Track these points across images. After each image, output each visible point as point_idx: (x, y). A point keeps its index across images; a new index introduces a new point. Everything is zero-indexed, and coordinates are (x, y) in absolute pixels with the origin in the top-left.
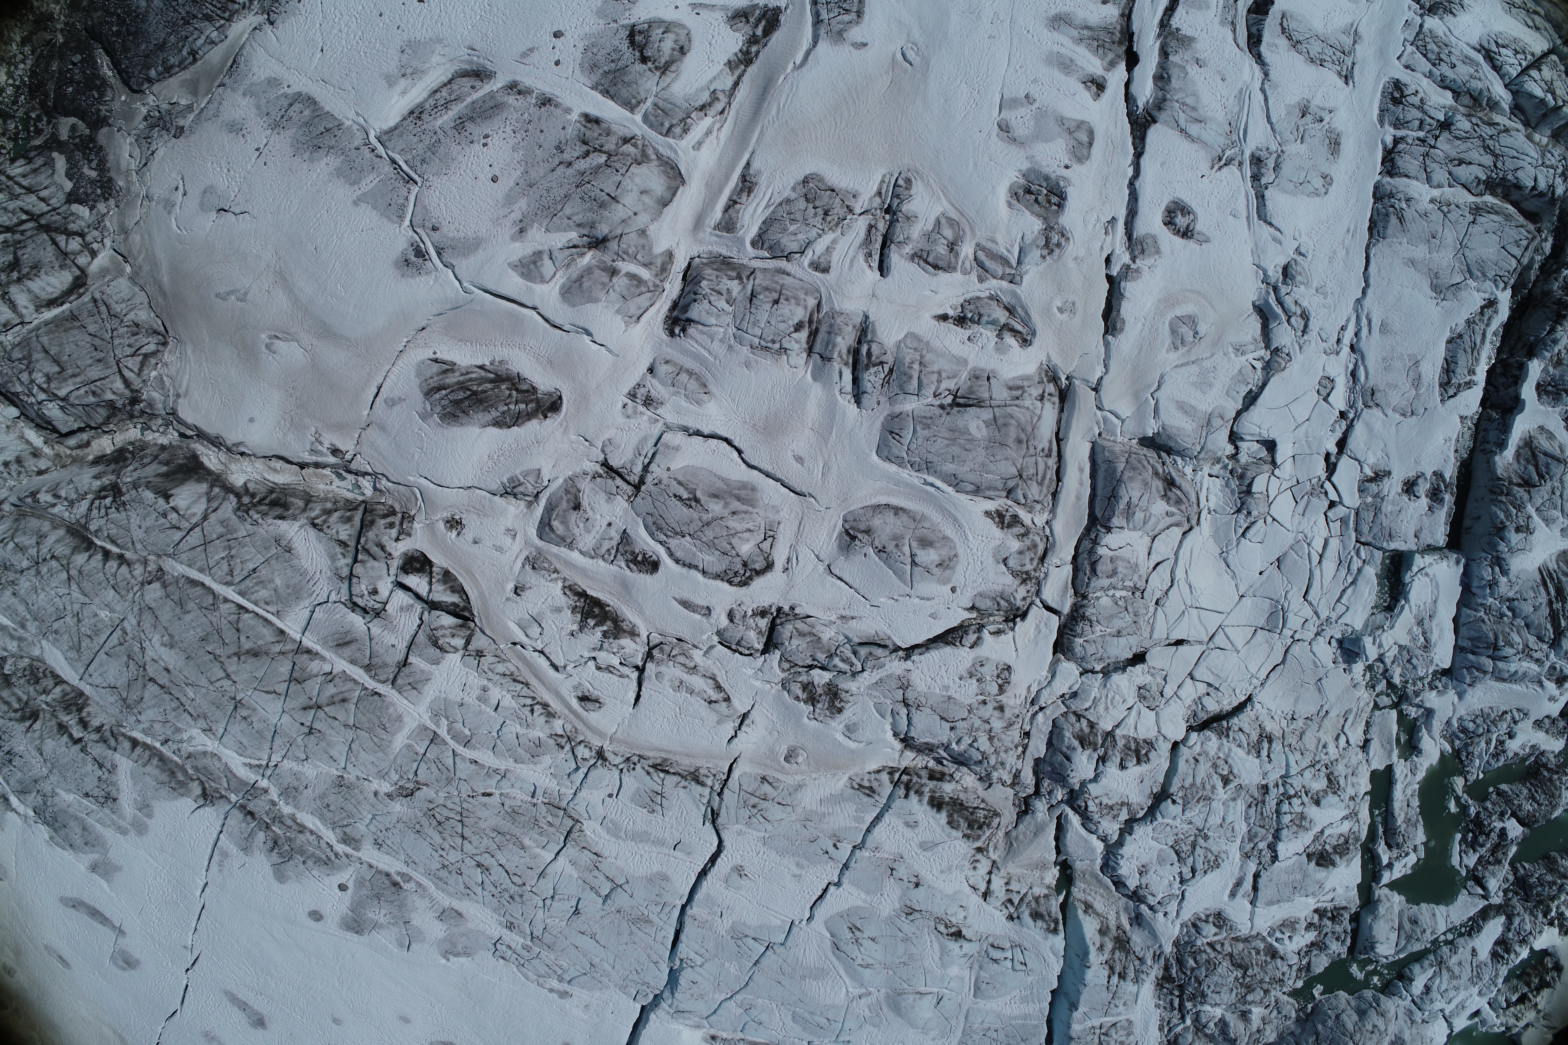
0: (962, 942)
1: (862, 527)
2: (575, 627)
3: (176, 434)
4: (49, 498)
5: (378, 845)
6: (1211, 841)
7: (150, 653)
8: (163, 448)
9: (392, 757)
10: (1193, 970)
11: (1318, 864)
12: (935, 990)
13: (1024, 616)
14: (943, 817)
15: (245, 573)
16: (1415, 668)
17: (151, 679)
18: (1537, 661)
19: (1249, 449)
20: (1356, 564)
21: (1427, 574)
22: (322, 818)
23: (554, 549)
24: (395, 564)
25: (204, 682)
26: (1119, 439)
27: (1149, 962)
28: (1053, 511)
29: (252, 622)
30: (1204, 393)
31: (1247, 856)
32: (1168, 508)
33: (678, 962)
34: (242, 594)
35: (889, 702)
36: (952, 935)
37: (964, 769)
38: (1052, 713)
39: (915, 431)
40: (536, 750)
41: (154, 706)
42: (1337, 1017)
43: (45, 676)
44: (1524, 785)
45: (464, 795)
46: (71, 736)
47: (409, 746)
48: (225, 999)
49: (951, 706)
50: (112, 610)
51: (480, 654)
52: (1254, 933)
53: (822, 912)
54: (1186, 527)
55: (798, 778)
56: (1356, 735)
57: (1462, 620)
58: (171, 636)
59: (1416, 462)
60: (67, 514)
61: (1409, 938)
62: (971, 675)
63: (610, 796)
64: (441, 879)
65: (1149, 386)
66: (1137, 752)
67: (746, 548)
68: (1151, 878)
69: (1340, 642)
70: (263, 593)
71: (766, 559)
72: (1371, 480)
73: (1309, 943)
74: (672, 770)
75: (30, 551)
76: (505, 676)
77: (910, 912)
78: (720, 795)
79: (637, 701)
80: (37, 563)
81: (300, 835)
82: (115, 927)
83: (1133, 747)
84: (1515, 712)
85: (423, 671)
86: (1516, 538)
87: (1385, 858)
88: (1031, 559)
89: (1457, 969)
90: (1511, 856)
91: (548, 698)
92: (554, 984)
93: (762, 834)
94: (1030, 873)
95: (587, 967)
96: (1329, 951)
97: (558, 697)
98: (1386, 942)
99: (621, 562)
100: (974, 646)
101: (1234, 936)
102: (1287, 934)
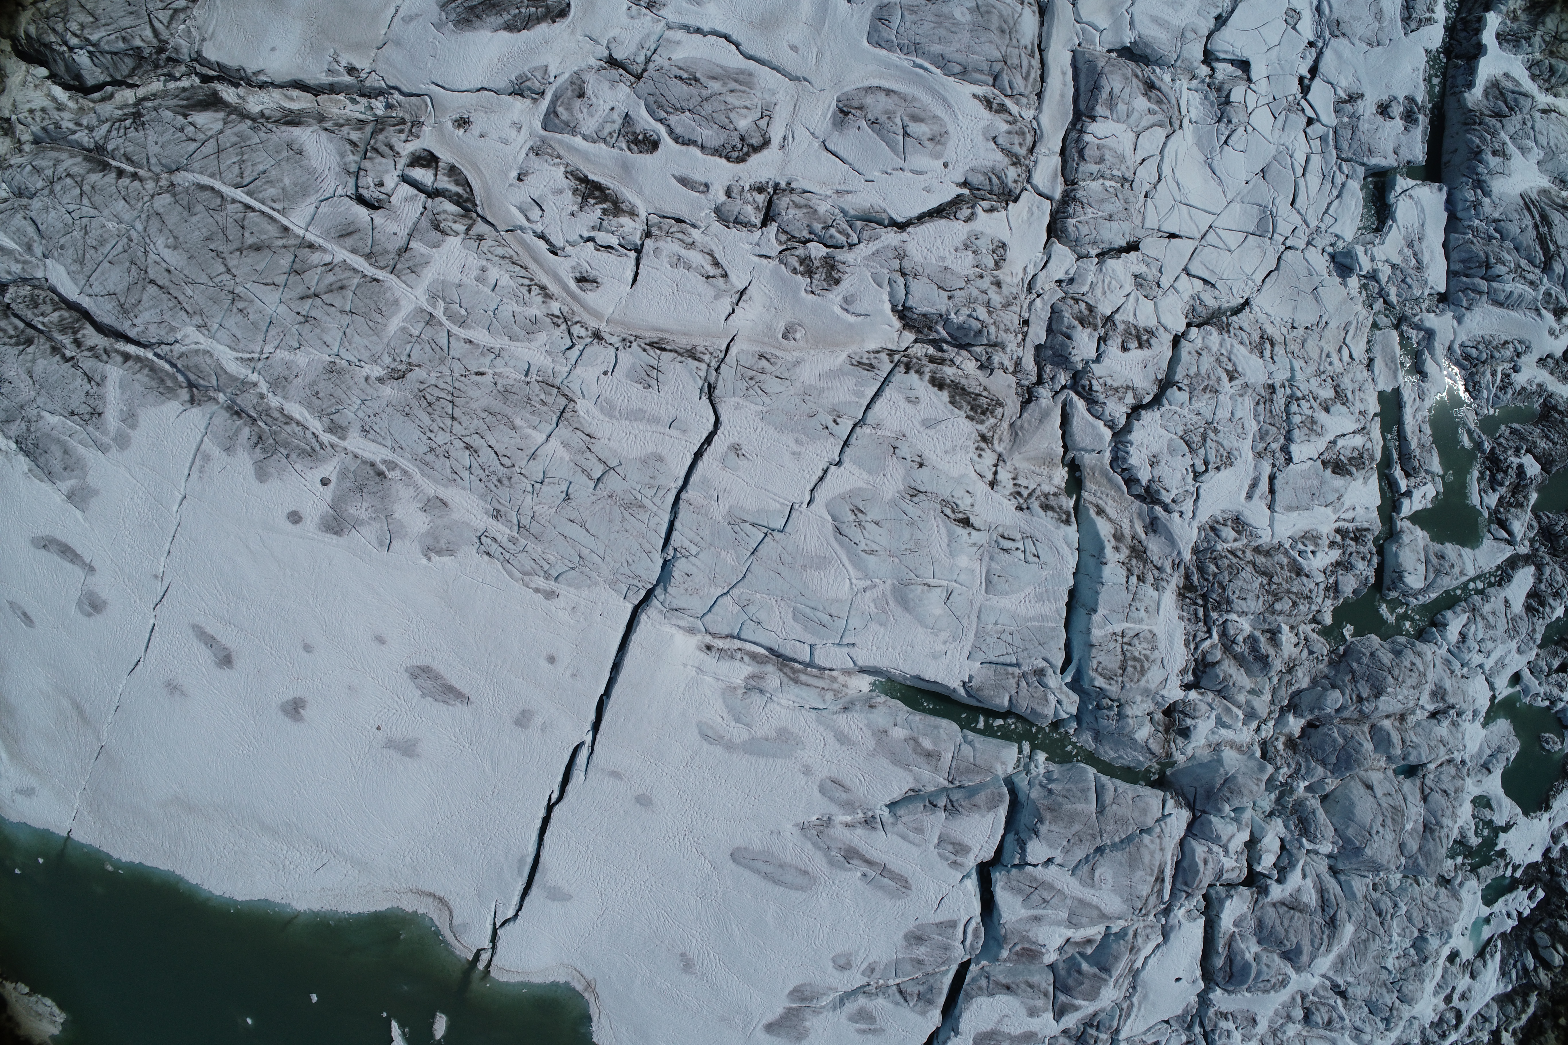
0: (970, 530)
1: (855, 104)
2: (576, 208)
3: (197, 80)
4: (71, 125)
5: (365, 431)
6: (1221, 434)
7: (152, 256)
8: (184, 90)
9: (386, 340)
10: (1215, 575)
11: (1334, 472)
12: (945, 583)
13: (1016, 201)
14: (945, 395)
15: (255, 174)
16: (1410, 287)
17: (152, 282)
18: (1531, 283)
19: (1224, 70)
20: (1340, 179)
21: (1411, 196)
22: (309, 406)
23: (559, 136)
24: (402, 162)
25: (204, 278)
26: (1098, 48)
27: (1169, 570)
28: (1039, 108)
29: (257, 220)
30: (1176, 11)
31: (1259, 455)
32: (1149, 105)
33: (671, 552)
34: (249, 194)
35: (886, 271)
36: (960, 521)
37: (964, 353)
38: (1050, 299)
39: (902, 16)
40: (532, 327)
41: (151, 308)
42: (1372, 654)
43: (45, 302)
44: (1536, 426)
45: (457, 375)
46: (63, 356)
47: (403, 329)
48: (192, 635)
50: (120, 222)
51: (480, 238)
52: (1275, 541)
53: (822, 494)
54: (1169, 129)
55: (796, 354)
56: (1359, 349)
57: (1452, 244)
58: (176, 238)
59: (1387, 87)
60: (87, 139)
61: (1437, 572)
62: (967, 247)
63: (605, 373)
64: (427, 464)
65: (1124, 3)
66: (1138, 338)
67: (744, 123)
68: (1162, 470)
69: (1333, 257)
70: (271, 192)
71: (763, 136)
72: (1345, 102)
73: (1334, 561)
74: (668, 347)
75: (46, 172)
76: (504, 257)
77: (915, 493)
78: (717, 370)
79: (635, 280)
80: (52, 183)
81: (286, 427)
82: (84, 563)
83: (1134, 332)
84: (1516, 342)
85: (422, 255)
86: (1494, 161)
87: (1403, 485)
88: (1020, 144)
89: (1491, 618)
90: (1532, 502)
91: (545, 280)
92: (540, 582)
93: (760, 408)
94: (1037, 470)
95: (576, 559)
96: (1356, 571)
97: (555, 277)
98: (1414, 572)
99: (622, 144)
100: (968, 220)
101: (1255, 543)
102: (1311, 548)
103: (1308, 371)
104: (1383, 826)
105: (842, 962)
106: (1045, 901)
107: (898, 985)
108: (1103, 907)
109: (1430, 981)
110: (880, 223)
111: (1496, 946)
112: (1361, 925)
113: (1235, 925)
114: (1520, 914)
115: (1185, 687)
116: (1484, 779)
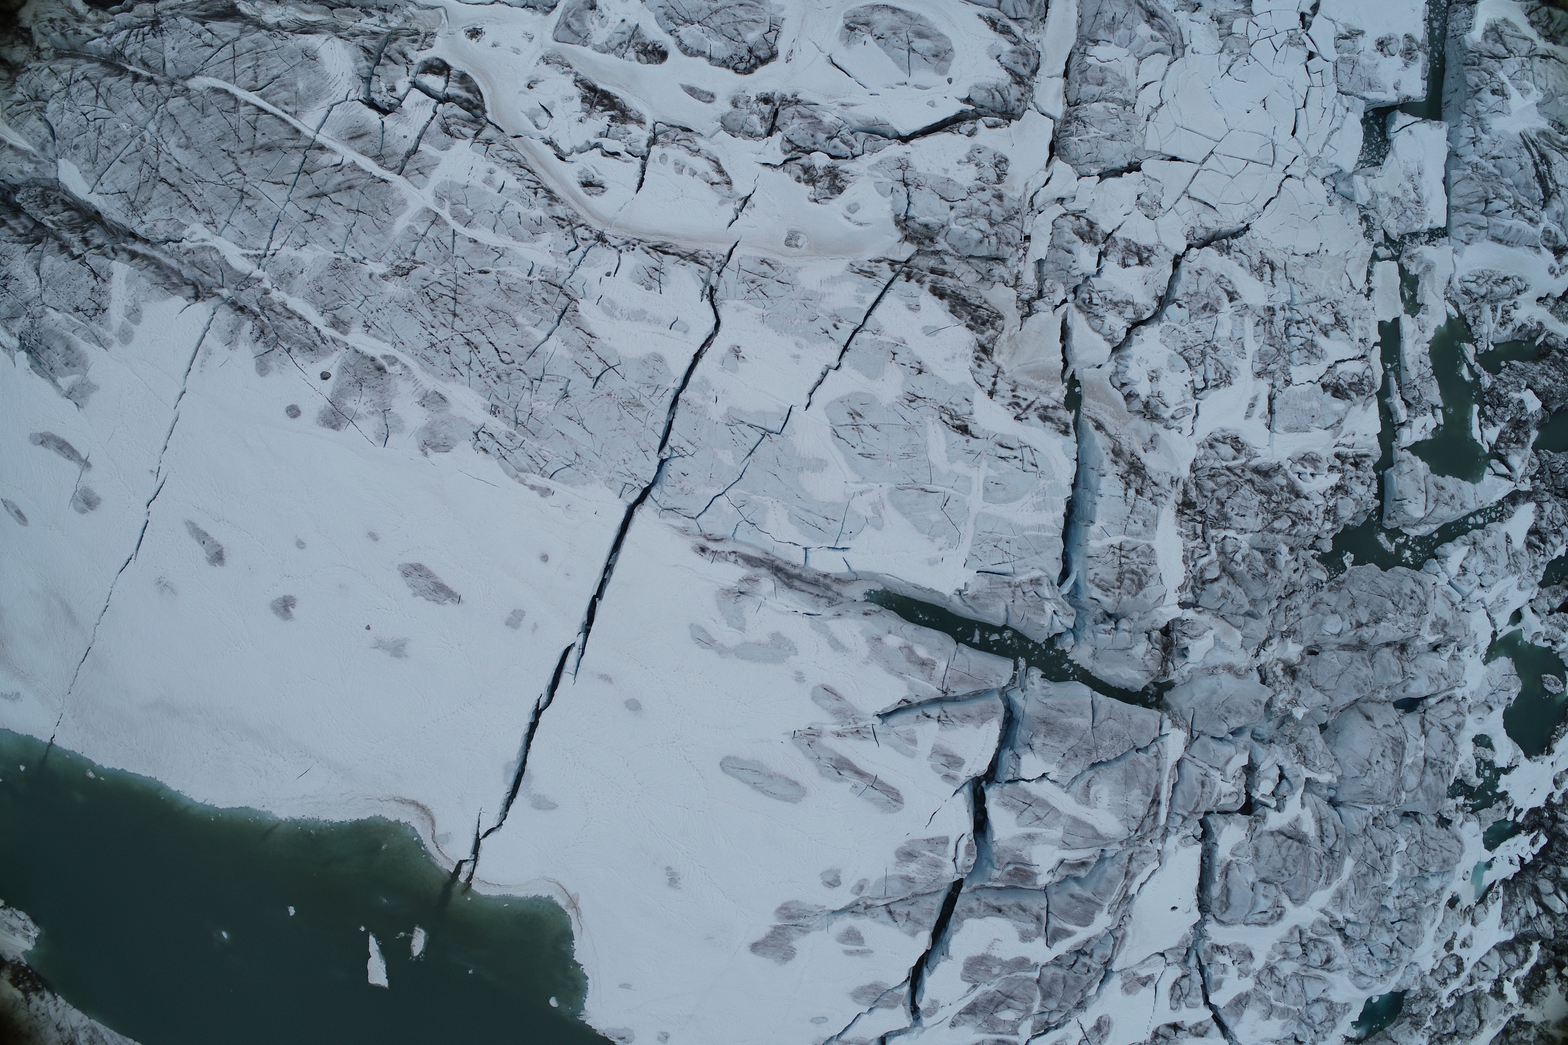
0: (969, 437)
1: (862, 20)
2: (583, 114)
4: (90, 31)
5: (367, 326)
6: (1220, 353)
7: (163, 156)
9: (391, 238)
10: (1213, 491)
11: (1334, 395)
12: (941, 489)
13: (1018, 118)
14: (945, 304)
15: (269, 78)
16: (1410, 220)
17: (162, 180)
18: (1531, 220)
20: (1340, 112)
21: (1410, 132)
22: (313, 301)
23: (570, 46)
24: (413, 69)
25: (213, 177)
27: (1167, 486)
29: (269, 121)
31: (1259, 375)
32: (1152, 32)
33: (668, 452)
34: (263, 97)
35: (889, 181)
36: (958, 428)
37: (965, 265)
38: (1051, 216)
40: (537, 228)
41: (160, 205)
43: (55, 203)
44: (1536, 363)
45: (460, 272)
46: (71, 254)
47: (410, 228)
48: (185, 531)
49: (950, 187)
50: (134, 123)
51: (489, 142)
52: (1274, 462)
53: (821, 397)
54: (1171, 56)
55: (798, 260)
56: (1359, 278)
57: (1452, 180)
58: (188, 138)
59: (1387, 24)
60: (105, 44)
61: (1437, 502)
62: (969, 160)
63: (608, 274)
64: (427, 359)
66: (1138, 254)
67: (752, 36)
68: (1162, 385)
70: (284, 95)
71: (771, 49)
72: (1347, 38)
73: (1333, 485)
74: (671, 251)
75: (64, 75)
76: (511, 161)
77: (913, 398)
78: (719, 274)
79: (640, 185)
80: (68, 85)
81: (288, 321)
82: (81, 459)
83: (1134, 250)
84: (1516, 279)
85: (432, 157)
86: (1492, 100)
87: (1402, 414)
88: (1024, 65)
89: (1492, 552)
90: (1533, 439)
91: (551, 184)
92: (535, 479)
93: (761, 311)
94: (1036, 383)
95: (572, 457)
96: (1356, 496)
97: (561, 181)
98: (1414, 501)
99: (631, 54)
100: (971, 134)
101: (1254, 463)
102: (1310, 470)
103: (1308, 296)
104: (1383, 756)
105: (830, 878)
106: (1039, 818)
107: (886, 905)
108: (1097, 826)
109: (1431, 924)
110: (884, 135)
111: (1497, 893)
112: (1361, 860)
113: (1233, 854)
114: (1522, 860)
115: (1183, 605)
116: (1485, 717)
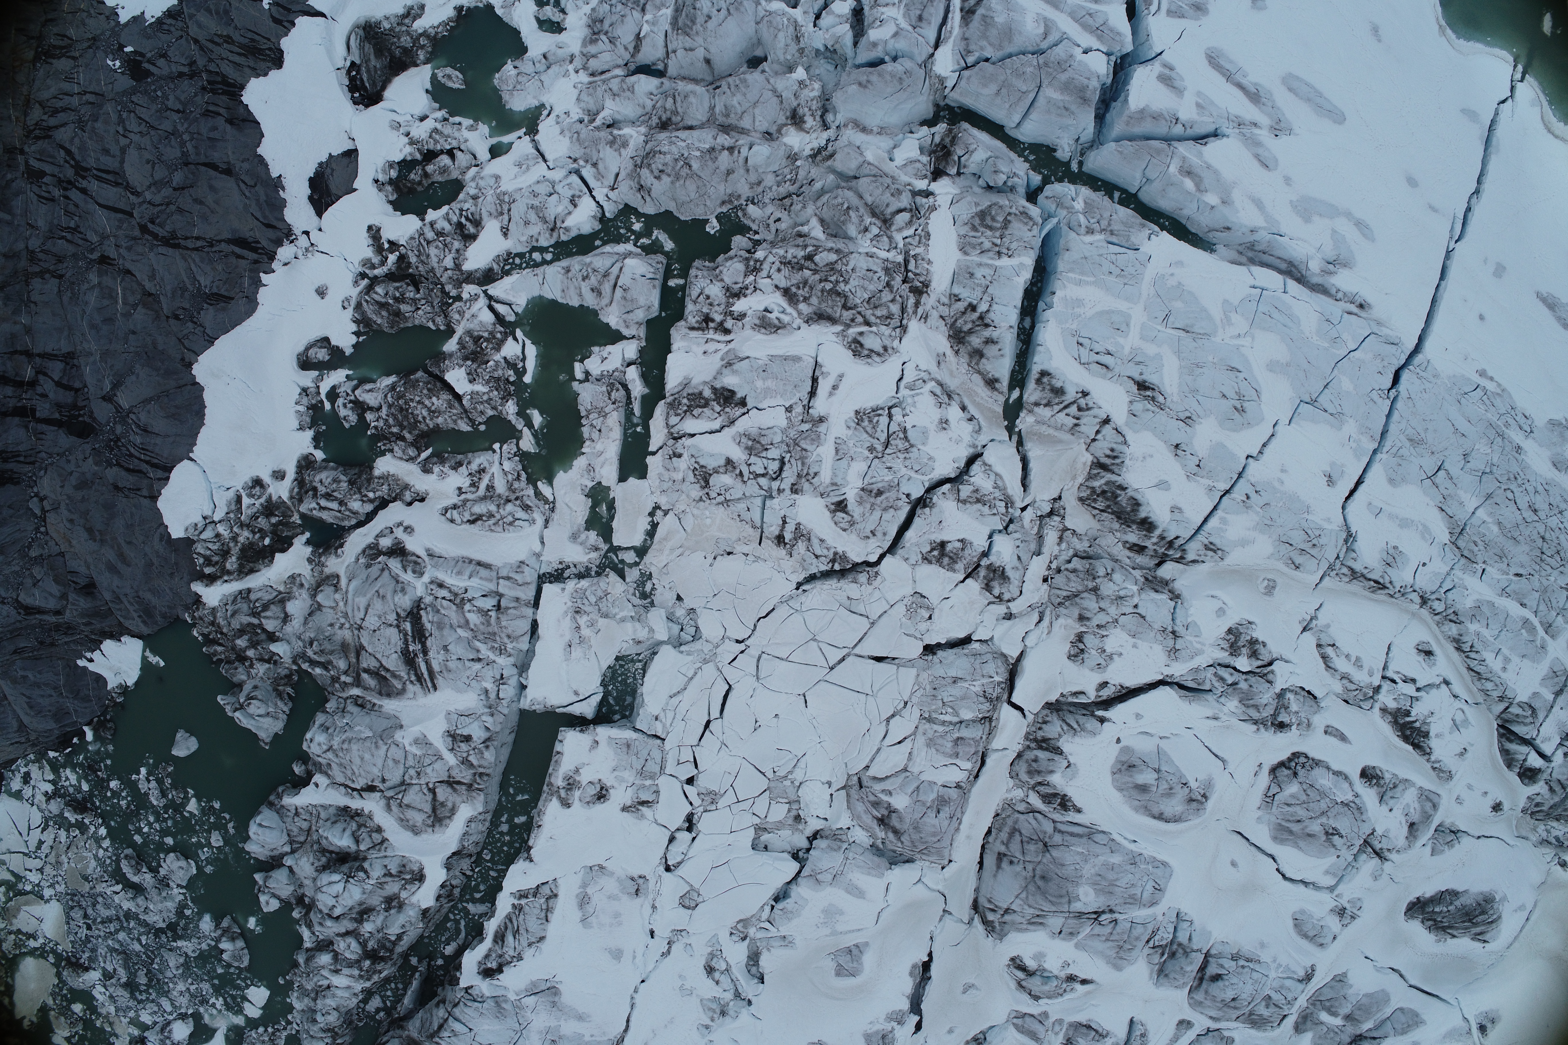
0: (1139, 379)
1: (1194, 804)
2: (1429, 720)
6: (866, 445)
10: (893, 301)
11: (733, 393)
12: (1170, 332)
14: (1144, 512)
18: (441, 587)
21: (576, 694)
23: (1433, 789)
26: (925, 864)
27: (933, 313)
30: (833, 905)
31: (824, 419)
32: (889, 800)
33: (1391, 394)
35: (1189, 638)
36: (1147, 388)
38: (1022, 601)
39: (1142, 893)
40: (1475, 613)
44: (440, 428)
45: (1537, 577)
49: (1133, 628)
52: (814, 327)
53: (1265, 431)
54: (864, 776)
55: (1269, 566)
59: (591, 820)
61: (606, 274)
62: (1111, 656)
63: (1424, 564)
66: (943, 554)
67: (1293, 789)
68: (935, 414)
71: (1275, 778)
72: (643, 803)
73: (743, 300)
74: (1372, 584)
76: (1486, 679)
77: (1187, 420)
78: (1338, 557)
79: (1389, 649)
83: (947, 560)
84: (459, 521)
85: (1546, 687)
86: (471, 730)
87: (633, 374)
88: (1033, 761)
89: (532, 218)
90: (454, 341)
91: (1456, 656)
92: (1490, 386)
93: (1310, 517)
94: (1051, 431)
95: (1463, 401)
96: (720, 284)
97: (1448, 657)
98: (637, 277)
99: (1387, 776)
100: (1104, 685)
101: (839, 328)
102: (772, 316)
103: (742, 506)
106: (1089, 16)
110: (1182, 687)
115: (928, 194)
116: (553, 48)
